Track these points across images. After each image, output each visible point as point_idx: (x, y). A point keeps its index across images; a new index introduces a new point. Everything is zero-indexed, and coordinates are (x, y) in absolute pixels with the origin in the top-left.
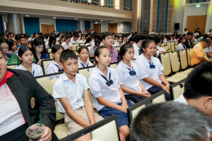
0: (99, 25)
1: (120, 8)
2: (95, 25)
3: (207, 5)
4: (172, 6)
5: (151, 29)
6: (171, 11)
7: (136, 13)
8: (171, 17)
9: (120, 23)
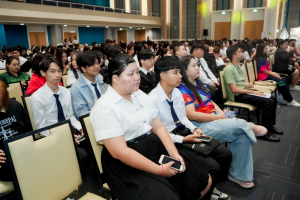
0: (124, 32)
1: (149, 14)
2: (119, 32)
3: (231, 13)
4: (200, 13)
5: (181, 35)
6: (200, 18)
7: (165, 19)
8: (199, 23)
9: (148, 30)
